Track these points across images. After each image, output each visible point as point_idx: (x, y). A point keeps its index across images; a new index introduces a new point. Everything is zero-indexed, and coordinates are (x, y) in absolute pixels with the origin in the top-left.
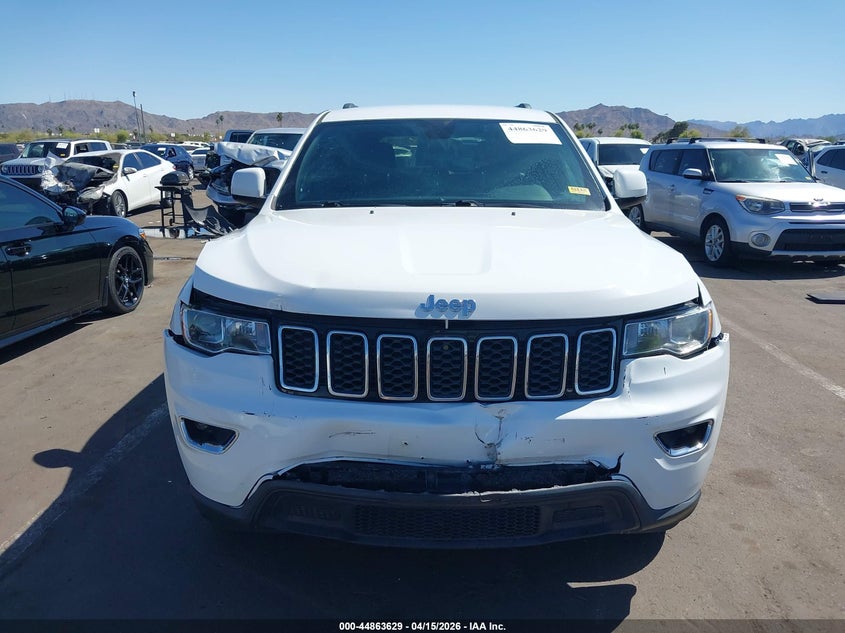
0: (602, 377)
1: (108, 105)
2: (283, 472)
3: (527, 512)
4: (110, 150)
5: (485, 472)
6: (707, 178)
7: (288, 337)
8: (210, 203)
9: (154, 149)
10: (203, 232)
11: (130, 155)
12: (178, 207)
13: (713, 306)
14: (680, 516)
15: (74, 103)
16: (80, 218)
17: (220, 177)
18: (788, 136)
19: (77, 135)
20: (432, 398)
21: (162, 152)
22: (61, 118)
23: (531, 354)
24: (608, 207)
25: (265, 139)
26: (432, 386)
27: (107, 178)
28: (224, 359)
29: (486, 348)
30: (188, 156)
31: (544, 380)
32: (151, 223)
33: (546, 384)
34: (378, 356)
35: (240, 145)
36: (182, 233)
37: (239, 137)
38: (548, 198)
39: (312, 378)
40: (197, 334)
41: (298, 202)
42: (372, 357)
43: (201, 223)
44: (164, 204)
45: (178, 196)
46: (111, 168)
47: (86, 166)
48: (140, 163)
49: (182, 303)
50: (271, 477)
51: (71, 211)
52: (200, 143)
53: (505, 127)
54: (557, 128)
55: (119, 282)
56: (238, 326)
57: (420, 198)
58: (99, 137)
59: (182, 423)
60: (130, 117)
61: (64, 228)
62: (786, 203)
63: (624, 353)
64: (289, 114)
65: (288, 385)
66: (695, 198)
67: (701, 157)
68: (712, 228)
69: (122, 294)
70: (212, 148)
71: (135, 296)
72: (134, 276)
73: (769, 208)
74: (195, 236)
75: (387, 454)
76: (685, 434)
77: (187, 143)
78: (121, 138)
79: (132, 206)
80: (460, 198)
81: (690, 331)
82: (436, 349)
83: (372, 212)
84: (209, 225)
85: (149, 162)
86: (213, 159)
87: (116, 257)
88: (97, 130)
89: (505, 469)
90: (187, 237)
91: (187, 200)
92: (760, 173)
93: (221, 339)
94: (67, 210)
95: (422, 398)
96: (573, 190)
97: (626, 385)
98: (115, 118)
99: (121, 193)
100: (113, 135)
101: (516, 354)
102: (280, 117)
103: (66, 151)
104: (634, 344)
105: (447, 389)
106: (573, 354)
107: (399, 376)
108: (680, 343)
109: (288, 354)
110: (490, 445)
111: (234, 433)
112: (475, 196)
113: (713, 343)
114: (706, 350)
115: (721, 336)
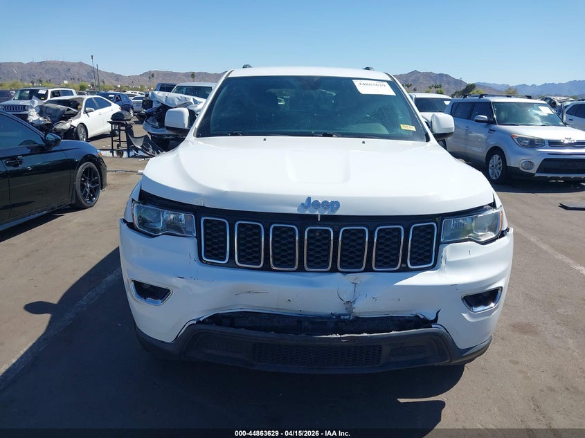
0: (426, 257)
1: (73, 65)
2: (203, 318)
3: (373, 349)
4: (75, 96)
5: (344, 321)
6: (491, 122)
7: (208, 225)
8: (145, 133)
9: (106, 95)
10: (140, 153)
11: (90, 99)
12: (123, 135)
13: (503, 209)
14: (477, 354)
15: (49, 63)
16: (57, 141)
17: (152, 116)
18: (544, 95)
19: (51, 85)
20: (307, 269)
21: (112, 98)
22: (41, 73)
23: (377, 240)
24: (428, 139)
25: (184, 90)
26: (308, 261)
27: (74, 115)
28: (162, 240)
29: (347, 235)
30: (129, 101)
31: (386, 257)
32: (104, 147)
33: (387, 260)
34: (271, 239)
35: (167, 94)
36: (125, 154)
37: (166, 88)
38: (386, 132)
39: (225, 254)
40: (143, 222)
41: (212, 132)
42: (266, 239)
43: (139, 147)
44: (112, 134)
45: (123, 128)
46: (76, 109)
47: (59, 106)
48: (97, 105)
49: (133, 200)
50: (195, 322)
51: (50, 137)
52: (138, 92)
53: (356, 83)
54: (392, 84)
55: (83, 187)
56: (172, 216)
57: (298, 131)
58: (67, 86)
59: (132, 284)
60: (88, 73)
61: (45, 148)
62: (546, 140)
63: (442, 240)
64: (200, 74)
65: (207, 258)
66: (482, 135)
67: (487, 107)
68: (494, 156)
69: (85, 195)
70: (147, 95)
71: (94, 196)
72: (93, 183)
73: (534, 143)
74: (135, 156)
75: (275, 307)
76: (482, 297)
77: (129, 92)
78: (82, 88)
79: (91, 134)
80: (326, 131)
81: (487, 225)
82: (312, 235)
83: (265, 140)
84: (144, 149)
85: (103, 105)
86: (148, 103)
87: (81, 169)
88: (66, 82)
89: (357, 319)
90: (129, 157)
91: (129, 131)
92: (528, 119)
93: (160, 226)
94: (47, 136)
95: (301, 269)
96: (403, 127)
97: (443, 262)
98: (78, 74)
99: (83, 125)
100: (77, 85)
101: (367, 240)
102: (193, 75)
103: (45, 96)
104: (448, 234)
105: (318, 263)
106: (407, 240)
107: (285, 254)
108: (480, 234)
109: (208, 237)
110: (348, 302)
111: (169, 291)
112: (336, 130)
113: (502, 234)
114: (497, 239)
115: (508, 230)
